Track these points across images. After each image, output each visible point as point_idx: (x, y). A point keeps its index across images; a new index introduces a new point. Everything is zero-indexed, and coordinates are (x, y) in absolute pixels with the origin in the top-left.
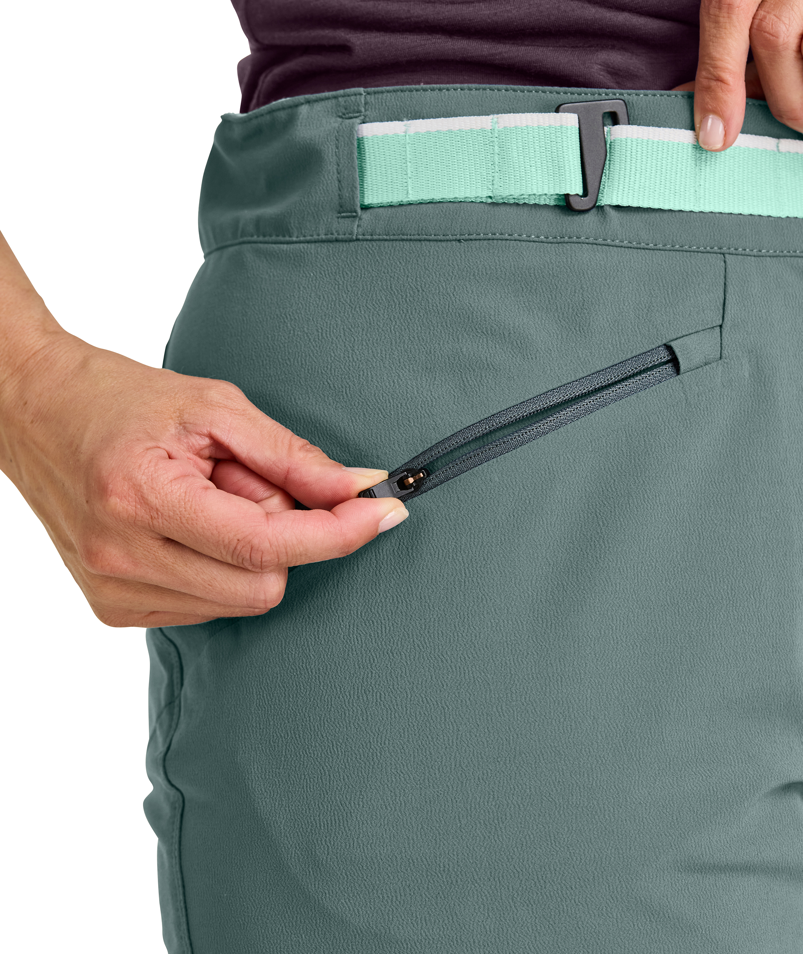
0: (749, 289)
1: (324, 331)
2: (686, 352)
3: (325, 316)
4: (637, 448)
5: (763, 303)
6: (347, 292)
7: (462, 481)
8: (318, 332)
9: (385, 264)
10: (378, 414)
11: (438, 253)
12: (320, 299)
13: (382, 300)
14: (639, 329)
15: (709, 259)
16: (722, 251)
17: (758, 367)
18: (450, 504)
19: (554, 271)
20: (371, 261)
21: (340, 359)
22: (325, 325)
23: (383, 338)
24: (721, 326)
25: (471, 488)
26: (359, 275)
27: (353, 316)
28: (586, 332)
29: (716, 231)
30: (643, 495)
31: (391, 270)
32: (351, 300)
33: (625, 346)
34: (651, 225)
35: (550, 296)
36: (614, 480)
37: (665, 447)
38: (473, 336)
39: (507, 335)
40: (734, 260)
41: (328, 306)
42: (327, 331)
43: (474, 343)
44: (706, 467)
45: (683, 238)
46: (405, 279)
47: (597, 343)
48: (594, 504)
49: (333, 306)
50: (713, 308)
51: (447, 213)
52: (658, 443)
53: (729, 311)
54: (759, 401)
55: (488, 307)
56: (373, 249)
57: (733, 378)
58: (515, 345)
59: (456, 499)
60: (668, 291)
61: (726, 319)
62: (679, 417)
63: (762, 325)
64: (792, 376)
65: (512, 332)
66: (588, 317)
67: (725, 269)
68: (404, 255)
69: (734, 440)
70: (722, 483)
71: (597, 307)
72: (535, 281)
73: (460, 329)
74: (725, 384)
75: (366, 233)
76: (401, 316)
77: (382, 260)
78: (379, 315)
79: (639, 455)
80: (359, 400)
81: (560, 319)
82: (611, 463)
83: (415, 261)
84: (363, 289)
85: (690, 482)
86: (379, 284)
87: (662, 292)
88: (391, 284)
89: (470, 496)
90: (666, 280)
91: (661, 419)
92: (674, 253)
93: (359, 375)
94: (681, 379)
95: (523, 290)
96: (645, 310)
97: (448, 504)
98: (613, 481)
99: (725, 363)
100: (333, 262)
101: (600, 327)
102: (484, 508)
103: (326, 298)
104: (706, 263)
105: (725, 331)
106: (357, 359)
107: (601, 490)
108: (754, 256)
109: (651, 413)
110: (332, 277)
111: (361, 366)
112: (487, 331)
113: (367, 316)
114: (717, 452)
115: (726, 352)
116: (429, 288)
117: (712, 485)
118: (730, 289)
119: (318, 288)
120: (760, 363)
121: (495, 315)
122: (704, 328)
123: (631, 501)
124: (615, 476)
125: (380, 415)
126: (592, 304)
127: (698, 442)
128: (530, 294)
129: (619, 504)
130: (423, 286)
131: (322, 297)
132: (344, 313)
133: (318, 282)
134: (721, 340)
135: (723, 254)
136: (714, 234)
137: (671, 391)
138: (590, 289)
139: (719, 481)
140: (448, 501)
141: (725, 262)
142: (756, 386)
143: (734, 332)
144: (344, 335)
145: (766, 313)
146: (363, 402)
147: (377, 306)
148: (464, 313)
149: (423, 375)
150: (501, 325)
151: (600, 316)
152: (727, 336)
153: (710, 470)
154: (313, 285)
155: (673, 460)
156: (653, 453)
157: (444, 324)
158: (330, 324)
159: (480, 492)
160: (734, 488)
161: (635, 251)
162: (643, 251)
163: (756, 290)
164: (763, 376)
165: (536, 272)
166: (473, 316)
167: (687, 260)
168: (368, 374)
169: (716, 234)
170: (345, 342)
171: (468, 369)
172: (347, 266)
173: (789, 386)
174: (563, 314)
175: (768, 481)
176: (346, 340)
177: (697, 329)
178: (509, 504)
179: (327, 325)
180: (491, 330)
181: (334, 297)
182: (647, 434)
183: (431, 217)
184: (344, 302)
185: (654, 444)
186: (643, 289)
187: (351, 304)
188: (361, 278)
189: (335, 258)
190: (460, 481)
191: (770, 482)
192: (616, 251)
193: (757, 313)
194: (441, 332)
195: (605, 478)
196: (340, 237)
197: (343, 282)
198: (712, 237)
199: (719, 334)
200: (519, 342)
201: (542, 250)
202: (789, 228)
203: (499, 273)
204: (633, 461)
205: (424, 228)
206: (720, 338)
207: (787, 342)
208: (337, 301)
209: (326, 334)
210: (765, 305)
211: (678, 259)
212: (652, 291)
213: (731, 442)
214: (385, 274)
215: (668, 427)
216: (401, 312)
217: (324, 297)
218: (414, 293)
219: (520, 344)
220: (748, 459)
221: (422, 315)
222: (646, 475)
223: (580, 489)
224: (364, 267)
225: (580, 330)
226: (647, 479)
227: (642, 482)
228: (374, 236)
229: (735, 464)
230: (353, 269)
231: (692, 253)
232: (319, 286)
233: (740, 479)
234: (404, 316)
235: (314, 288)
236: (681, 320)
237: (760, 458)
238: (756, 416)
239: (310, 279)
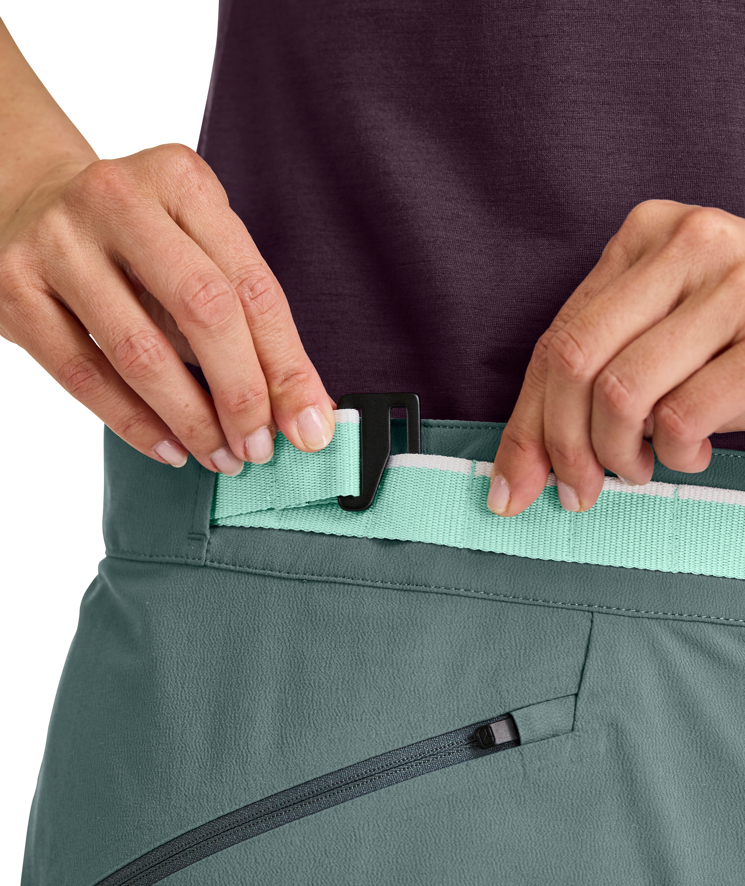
0: (615, 654)
1: (159, 662)
2: (528, 723)
3: (162, 644)
4: (459, 821)
5: (631, 671)
6: (187, 622)
7: (261, 842)
8: (153, 662)
9: (227, 596)
10: (195, 763)
11: (280, 591)
12: (159, 625)
13: (219, 636)
14: (481, 694)
15: (573, 618)
16: (591, 609)
17: (617, 743)
18: (247, 867)
19: (394, 623)
20: (215, 591)
21: (169, 695)
22: (160, 655)
23: (214, 677)
24: (576, 695)
25: (270, 850)
26: (202, 604)
27: (189, 650)
28: (421, 693)
29: (587, 585)
30: (460, 875)
31: (233, 604)
32: (189, 631)
33: (462, 712)
34: (515, 573)
35: (386, 650)
36: (430, 854)
37: (491, 825)
38: (300, 687)
39: (334, 690)
40: (604, 619)
41: (166, 634)
42: (161, 662)
43: (299, 696)
44: (542, 849)
45: (547, 592)
46: (245, 616)
47: (431, 707)
48: (405, 878)
49: (171, 635)
50: (570, 674)
51: (295, 549)
52: (483, 818)
53: (587, 679)
54: (614, 780)
55: (320, 657)
56: (219, 578)
57: (584, 753)
58: (341, 702)
59: (253, 861)
60: (520, 653)
61: (582, 688)
62: (513, 792)
63: (627, 695)
64: (659, 755)
65: (340, 688)
66: (425, 677)
67: (591, 629)
68: (248, 589)
69: (579, 821)
70: (558, 869)
71: (436, 666)
72: (373, 631)
73: (288, 678)
74: (574, 760)
75: (214, 560)
76: (234, 656)
77: (226, 592)
78: (214, 653)
79: (461, 830)
80: (179, 744)
81: (395, 675)
82: (428, 834)
83: (256, 599)
84: (203, 621)
85: (519, 864)
86: (218, 618)
87: (514, 653)
88: (230, 620)
89: (268, 859)
90: (519, 639)
91: (491, 792)
92: (534, 608)
93: (185, 716)
94: (521, 750)
95: (359, 641)
96: (491, 673)
97: (245, 866)
98: (428, 855)
99: (576, 736)
100: (179, 586)
101: (438, 689)
102: (282, 872)
103: (165, 624)
104: (569, 622)
105: (581, 700)
106: (186, 698)
107: (414, 863)
108: (629, 617)
109: (480, 784)
110: (175, 603)
111: (188, 706)
112: (314, 683)
113: (202, 651)
114: (557, 833)
115: (579, 723)
116: (266, 628)
117: (547, 869)
118: (593, 653)
119: (160, 612)
120: (620, 738)
121: (325, 666)
122: (556, 697)
123: (445, 880)
124: (432, 850)
125: (197, 764)
126: (432, 663)
127: (532, 821)
128: (365, 646)
129: (431, 881)
130: (260, 625)
131: (162, 623)
132: (181, 644)
133: (161, 605)
134: (575, 710)
135: (592, 613)
136: (585, 589)
137: (508, 762)
138: (430, 646)
139: (556, 866)
140: (245, 862)
141: (592, 621)
142: (613, 763)
143: (592, 702)
144: (177, 669)
145: (634, 682)
146: (182, 747)
147: (213, 642)
148: (296, 661)
149: (243, 724)
150: (330, 679)
151: (439, 677)
152: (583, 705)
153: (546, 853)
154: (156, 608)
155: (498, 839)
156: (477, 829)
157: (274, 670)
158: (166, 654)
159: (280, 855)
160: (572, 876)
161: (490, 603)
162: (499, 603)
163: (624, 655)
164: (623, 753)
165: (375, 622)
166: (303, 666)
167: (548, 618)
168: (192, 717)
169: (586, 589)
170: (176, 677)
171: (289, 723)
172: (191, 593)
173: (653, 766)
174: (399, 670)
175: (613, 871)
176: (178, 675)
177: (547, 698)
178: (309, 871)
179: (162, 655)
180: (319, 682)
181: (173, 625)
182: (473, 808)
183: (279, 551)
184: (182, 632)
185: (479, 819)
186: (492, 648)
187: (189, 635)
188: (202, 609)
189: (182, 583)
190: (259, 841)
191: (615, 871)
192: (468, 602)
193: (623, 682)
194: (269, 678)
195: (420, 851)
196: (190, 561)
197: (185, 610)
198: (582, 592)
199: (573, 703)
200: (345, 699)
201: (385, 597)
202: (678, 586)
203: (336, 620)
204: (453, 836)
205: (270, 563)
206: (573, 708)
207: (657, 717)
208: (176, 630)
209: (160, 665)
210: (634, 674)
211: (538, 614)
212: (502, 652)
213: (576, 823)
214: (226, 607)
215: (498, 803)
216: (235, 652)
217: (164, 624)
218: (250, 632)
219: (346, 702)
220: (592, 844)
221: (253, 657)
222: (466, 853)
223: (390, 860)
224: (207, 597)
225: (414, 690)
226: (466, 857)
227: (460, 860)
228: (221, 565)
229: (577, 848)
230: (197, 597)
231: (555, 609)
232: (161, 610)
233: (580, 866)
234: (236, 656)
235: (155, 612)
236: (530, 687)
237: (607, 844)
238: (609, 797)
239: (154, 602)
